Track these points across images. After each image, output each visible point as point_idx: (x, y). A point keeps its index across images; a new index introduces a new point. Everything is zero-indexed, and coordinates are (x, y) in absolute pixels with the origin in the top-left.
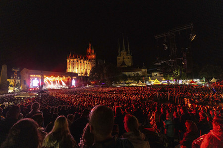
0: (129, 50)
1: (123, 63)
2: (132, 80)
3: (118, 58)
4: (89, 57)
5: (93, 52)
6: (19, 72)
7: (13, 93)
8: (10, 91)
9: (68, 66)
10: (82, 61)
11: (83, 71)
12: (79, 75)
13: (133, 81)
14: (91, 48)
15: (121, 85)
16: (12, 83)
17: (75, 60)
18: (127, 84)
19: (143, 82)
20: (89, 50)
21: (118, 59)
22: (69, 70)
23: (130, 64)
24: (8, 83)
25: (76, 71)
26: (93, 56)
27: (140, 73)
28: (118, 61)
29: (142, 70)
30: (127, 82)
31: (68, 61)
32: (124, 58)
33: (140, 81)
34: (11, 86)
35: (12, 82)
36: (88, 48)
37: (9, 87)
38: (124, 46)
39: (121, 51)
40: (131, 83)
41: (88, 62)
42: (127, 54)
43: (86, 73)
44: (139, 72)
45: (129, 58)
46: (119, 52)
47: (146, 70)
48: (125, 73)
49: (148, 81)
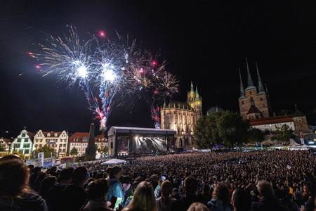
0: (260, 83)
1: (253, 109)
3: (240, 101)
4: (192, 105)
5: (197, 96)
7: (100, 159)
8: (97, 157)
9: (162, 120)
10: (182, 112)
11: (184, 127)
12: (178, 133)
13: (276, 141)
14: (195, 91)
15: (250, 148)
16: (99, 147)
18: (263, 146)
19: (299, 143)
21: (240, 103)
22: (165, 127)
23: (266, 110)
24: (96, 146)
25: (173, 127)
26: (199, 103)
27: (291, 125)
28: (242, 107)
29: (295, 118)
30: (263, 143)
31: (162, 113)
32: (252, 100)
33: (292, 141)
34: (99, 151)
35: (99, 145)
36: (190, 91)
37: (97, 152)
38: (250, 78)
39: (245, 88)
40: (271, 145)
41: (190, 113)
42: (258, 92)
43: (188, 131)
44: (288, 124)
45: (262, 99)
46: (242, 90)
47: (304, 117)
48: (257, 127)
49: (312, 140)
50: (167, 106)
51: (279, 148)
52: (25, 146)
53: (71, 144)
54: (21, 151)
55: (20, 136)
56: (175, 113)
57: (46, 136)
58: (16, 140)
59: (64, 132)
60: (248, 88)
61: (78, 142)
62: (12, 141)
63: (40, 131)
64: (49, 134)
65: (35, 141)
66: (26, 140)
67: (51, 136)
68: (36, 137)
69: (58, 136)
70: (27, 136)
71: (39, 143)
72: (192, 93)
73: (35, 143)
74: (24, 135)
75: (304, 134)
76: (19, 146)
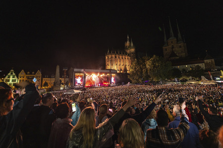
0: (179, 35)
1: (173, 54)
2: (188, 76)
3: (164, 48)
4: (128, 51)
5: (132, 45)
6: (67, 71)
7: (63, 90)
8: (61, 89)
9: (107, 63)
10: (121, 57)
11: (123, 68)
12: (118, 72)
13: (191, 77)
14: (130, 41)
15: (171, 82)
16: (63, 82)
17: (114, 56)
18: (181, 81)
19: (209, 79)
20: (128, 44)
21: (164, 50)
22: (109, 67)
23: (183, 54)
24: (61, 81)
25: (115, 67)
26: (133, 50)
27: (202, 66)
28: (165, 52)
29: (205, 61)
30: (181, 79)
31: (107, 58)
32: (173, 47)
33: (203, 77)
34: (63, 84)
35: (63, 80)
36: (126, 41)
37: (61, 85)
38: (172, 31)
39: (167, 39)
40: (186, 81)
41: (127, 57)
42: (177, 41)
43: (125, 70)
44: (200, 65)
45: (180, 47)
46: (165, 40)
47: (213, 60)
48: (176, 67)
49: (219, 77)
50: (110, 53)
51: (193, 83)
52: (13, 81)
53: (44, 79)
54: (10, 84)
55: (9, 74)
56: (116, 57)
57: (26, 74)
58: (7, 76)
59: (39, 71)
60: (170, 39)
61: (48, 78)
62: (4, 77)
63: (23, 70)
64: (28, 73)
65: (19, 78)
66: (14, 77)
67: (30, 74)
68: (20, 75)
69: (35, 74)
70: (14, 74)
71: (22, 79)
72: (128, 42)
73: (20, 79)
74: (12, 74)
75: (213, 72)
76: (9, 81)
